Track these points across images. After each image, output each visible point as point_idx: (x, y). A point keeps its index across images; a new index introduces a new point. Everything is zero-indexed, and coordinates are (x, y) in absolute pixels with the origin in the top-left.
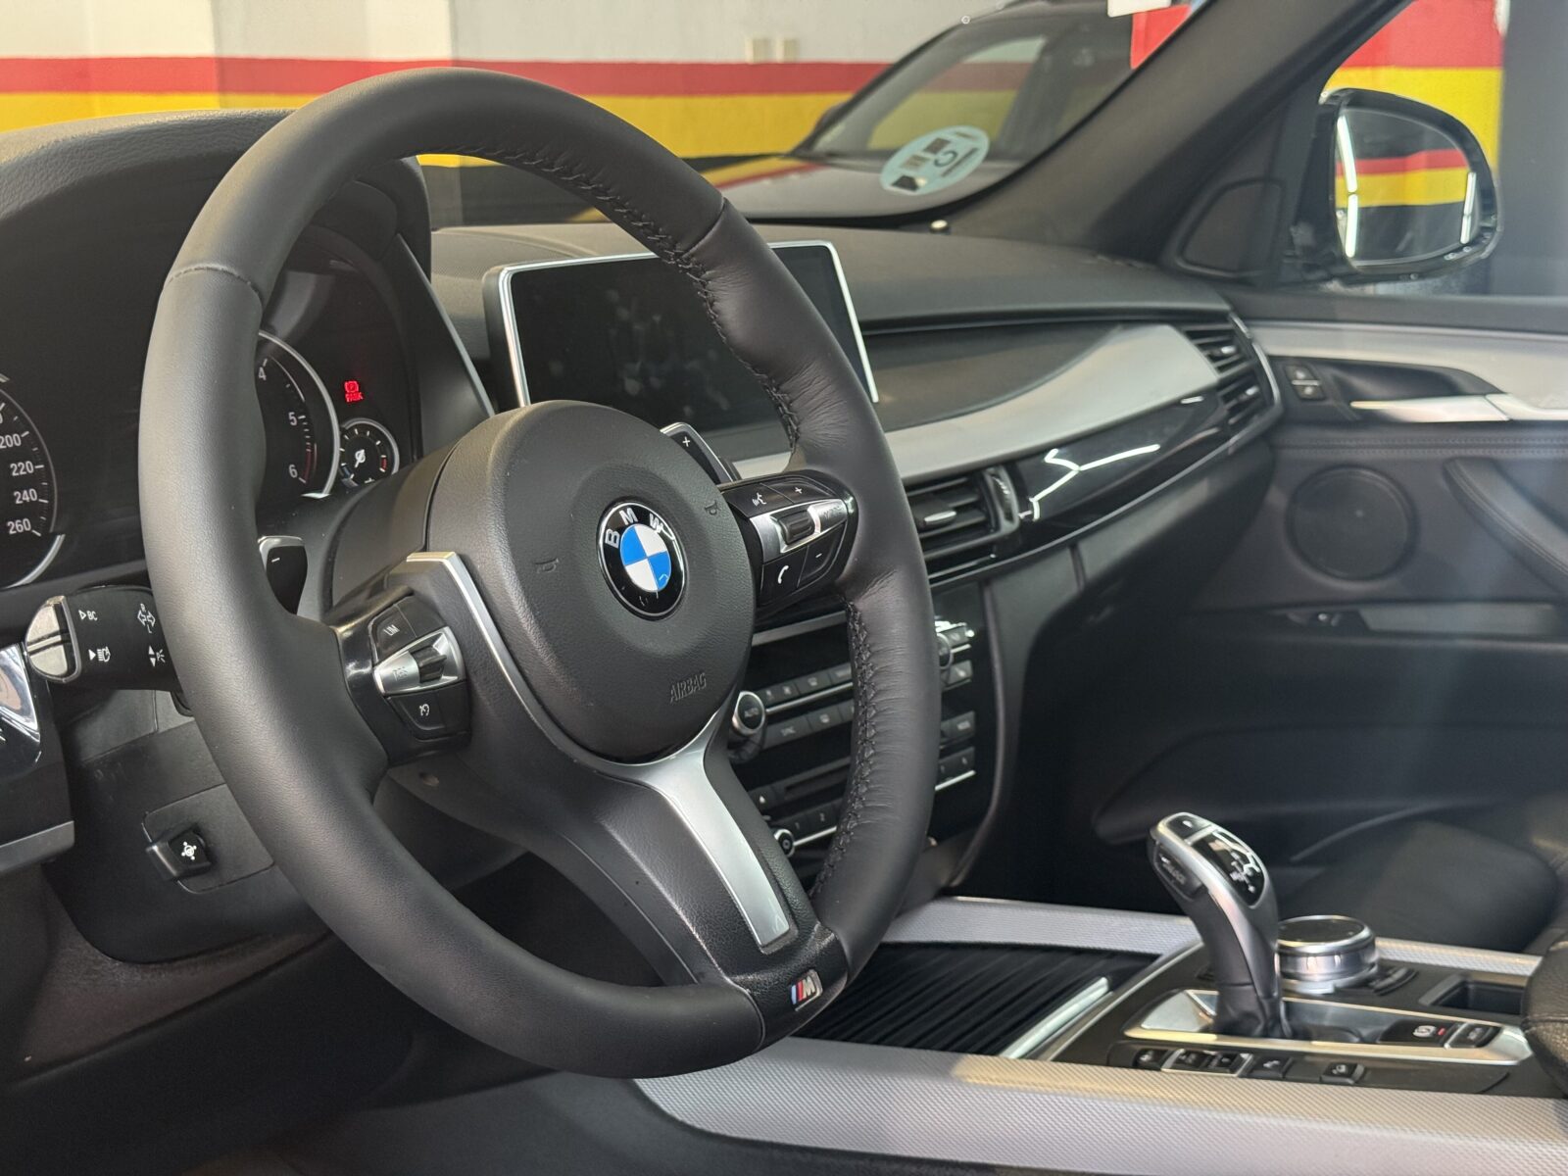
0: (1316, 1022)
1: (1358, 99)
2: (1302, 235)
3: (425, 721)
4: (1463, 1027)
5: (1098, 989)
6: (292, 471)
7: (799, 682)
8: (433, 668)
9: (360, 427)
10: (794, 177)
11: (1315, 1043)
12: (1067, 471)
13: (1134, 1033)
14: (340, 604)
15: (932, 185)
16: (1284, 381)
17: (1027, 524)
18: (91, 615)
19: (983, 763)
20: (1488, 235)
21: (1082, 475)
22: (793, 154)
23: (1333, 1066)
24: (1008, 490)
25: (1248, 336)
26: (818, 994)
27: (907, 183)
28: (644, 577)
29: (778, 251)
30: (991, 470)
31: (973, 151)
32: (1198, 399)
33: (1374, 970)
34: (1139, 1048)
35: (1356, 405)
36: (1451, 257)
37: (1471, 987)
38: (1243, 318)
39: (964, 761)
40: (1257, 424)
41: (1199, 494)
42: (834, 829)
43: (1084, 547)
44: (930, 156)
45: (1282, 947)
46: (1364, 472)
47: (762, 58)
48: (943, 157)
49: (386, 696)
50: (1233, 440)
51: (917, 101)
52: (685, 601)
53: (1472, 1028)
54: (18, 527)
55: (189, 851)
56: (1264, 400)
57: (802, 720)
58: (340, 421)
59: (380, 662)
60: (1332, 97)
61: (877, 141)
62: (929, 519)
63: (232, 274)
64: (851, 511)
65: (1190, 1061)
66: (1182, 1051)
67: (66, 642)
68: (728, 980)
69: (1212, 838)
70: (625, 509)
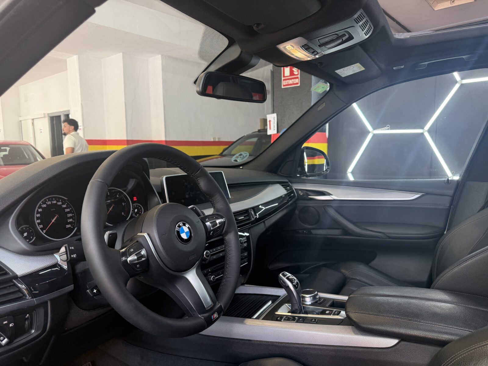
0: (308, 310)
1: (307, 148)
2: (299, 169)
3: (138, 268)
4: (334, 311)
5: (270, 303)
6: (123, 214)
7: (217, 248)
8: (140, 257)
9: (136, 205)
10: (219, 159)
11: (309, 315)
12: (263, 209)
13: (277, 313)
14: (125, 242)
15: (240, 161)
16: (297, 193)
17: (256, 218)
18: (73, 248)
19: (249, 261)
20: (328, 169)
21: (265, 209)
22: (219, 155)
23: (312, 320)
24: (253, 213)
25: (291, 185)
26: (217, 317)
27: (236, 161)
28: (184, 236)
29: (210, 173)
30: (250, 209)
31: (246, 156)
32: (284, 196)
33: (318, 299)
34: (277, 316)
35: (309, 197)
36: (322, 173)
37: (335, 302)
38: (291, 183)
39: (246, 261)
40: (293, 200)
41: (284, 212)
42: (222, 275)
43: (266, 222)
44: (240, 156)
45: (302, 296)
46: (311, 208)
47: (214, 140)
48: (241, 157)
49: (130, 264)
50: (290, 203)
51: (238, 147)
52: (192, 240)
53: (336, 311)
54: (68, 226)
55: (95, 291)
56: (294, 196)
57: (217, 255)
58: (132, 204)
59: (129, 257)
60: (303, 148)
61: (233, 153)
62: (239, 218)
63: (102, 182)
64: (224, 220)
65: (286, 319)
66: (285, 317)
67: (67, 254)
68: (199, 316)
69: (289, 276)
70: (181, 223)
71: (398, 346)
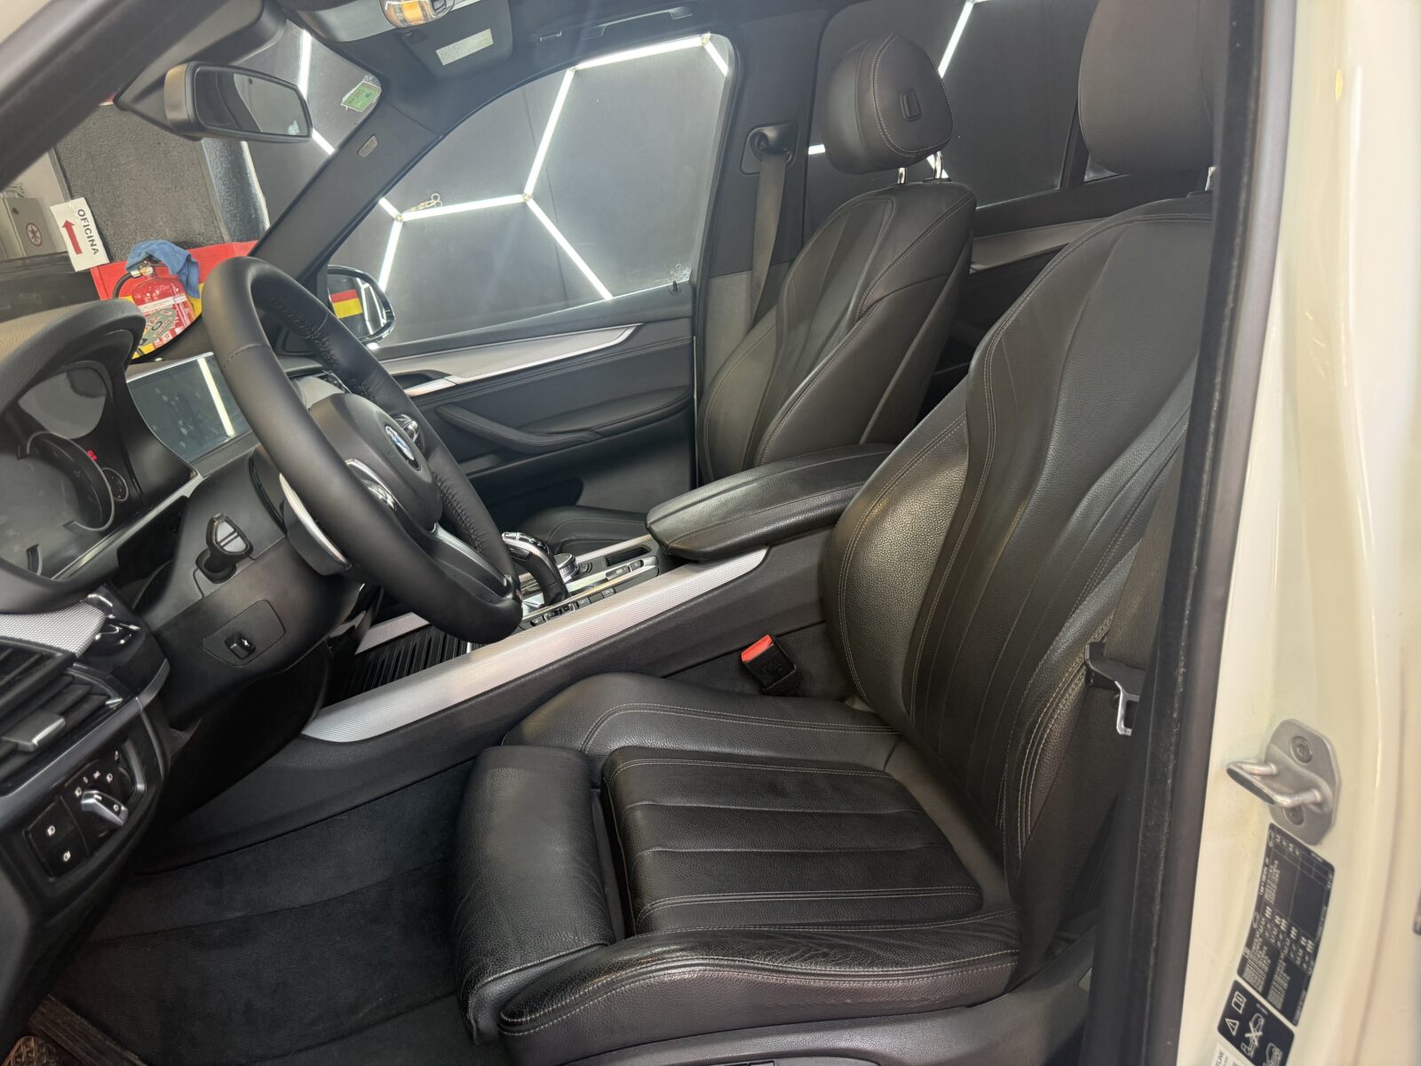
4: (629, 565)
11: (589, 590)
53: (632, 564)
71: (769, 558)
